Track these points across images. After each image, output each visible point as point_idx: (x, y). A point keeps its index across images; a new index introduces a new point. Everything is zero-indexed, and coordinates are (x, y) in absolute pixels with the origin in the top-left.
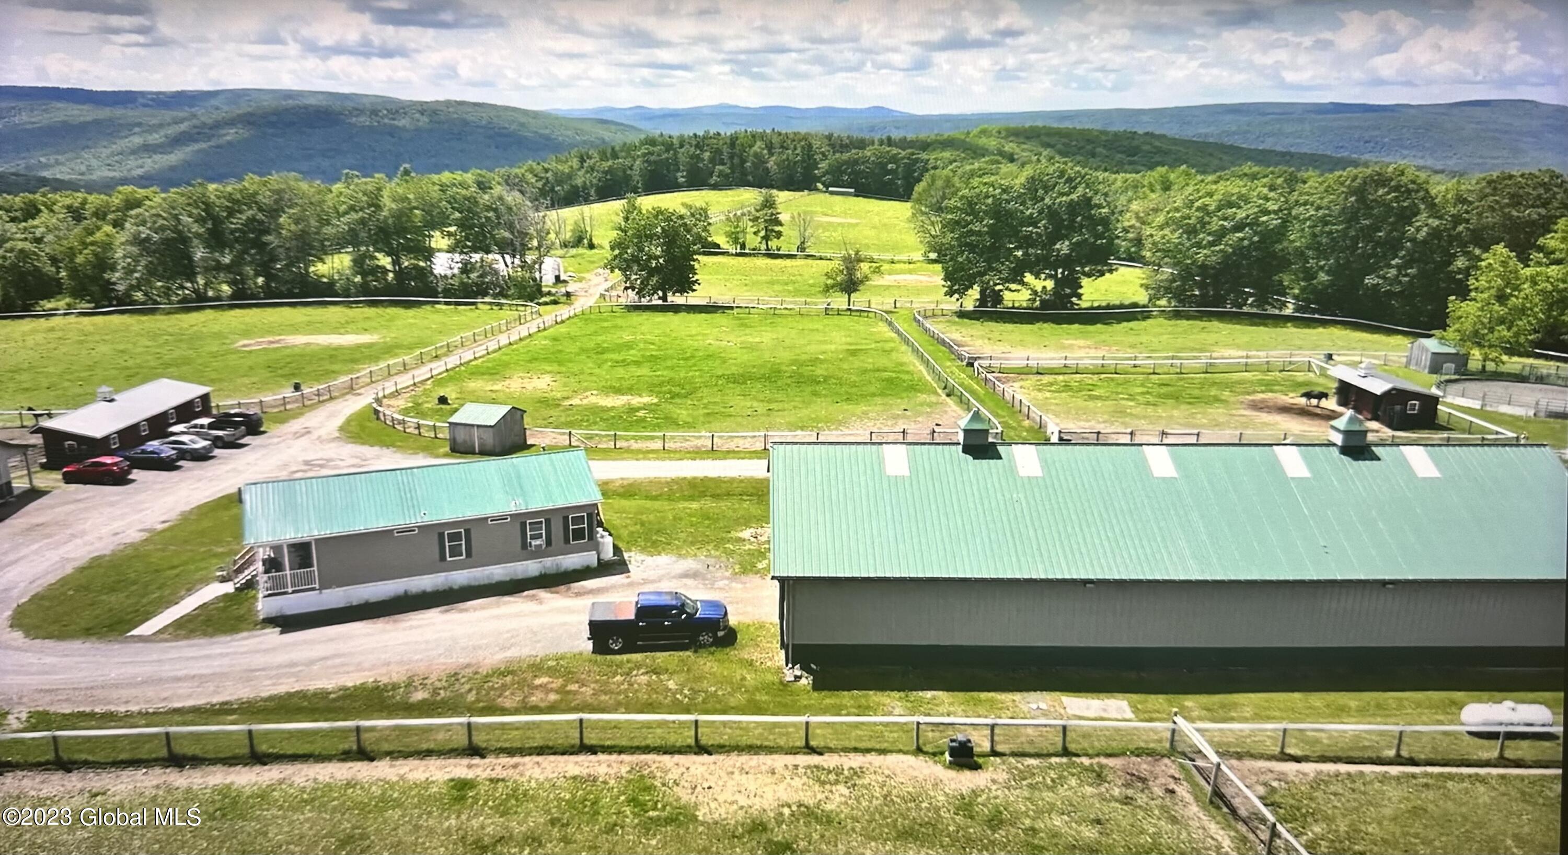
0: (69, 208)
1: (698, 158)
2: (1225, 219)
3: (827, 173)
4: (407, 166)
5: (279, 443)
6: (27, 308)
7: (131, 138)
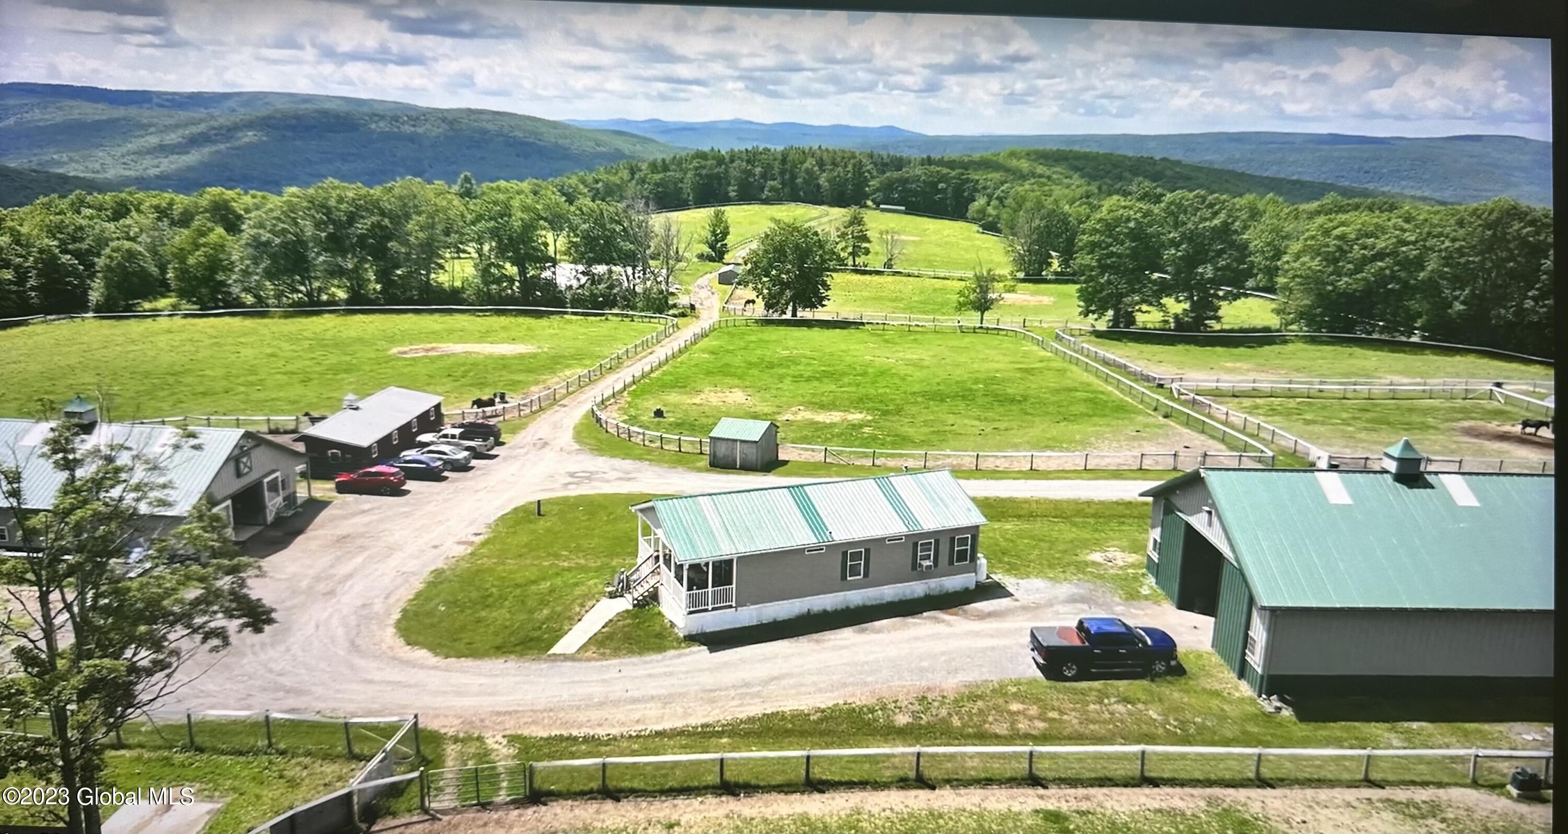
0: (157, 208)
1: (749, 173)
2: (1365, 248)
3: (878, 190)
4: (468, 174)
5: (526, 454)
6: (129, 308)
7: (147, 138)
